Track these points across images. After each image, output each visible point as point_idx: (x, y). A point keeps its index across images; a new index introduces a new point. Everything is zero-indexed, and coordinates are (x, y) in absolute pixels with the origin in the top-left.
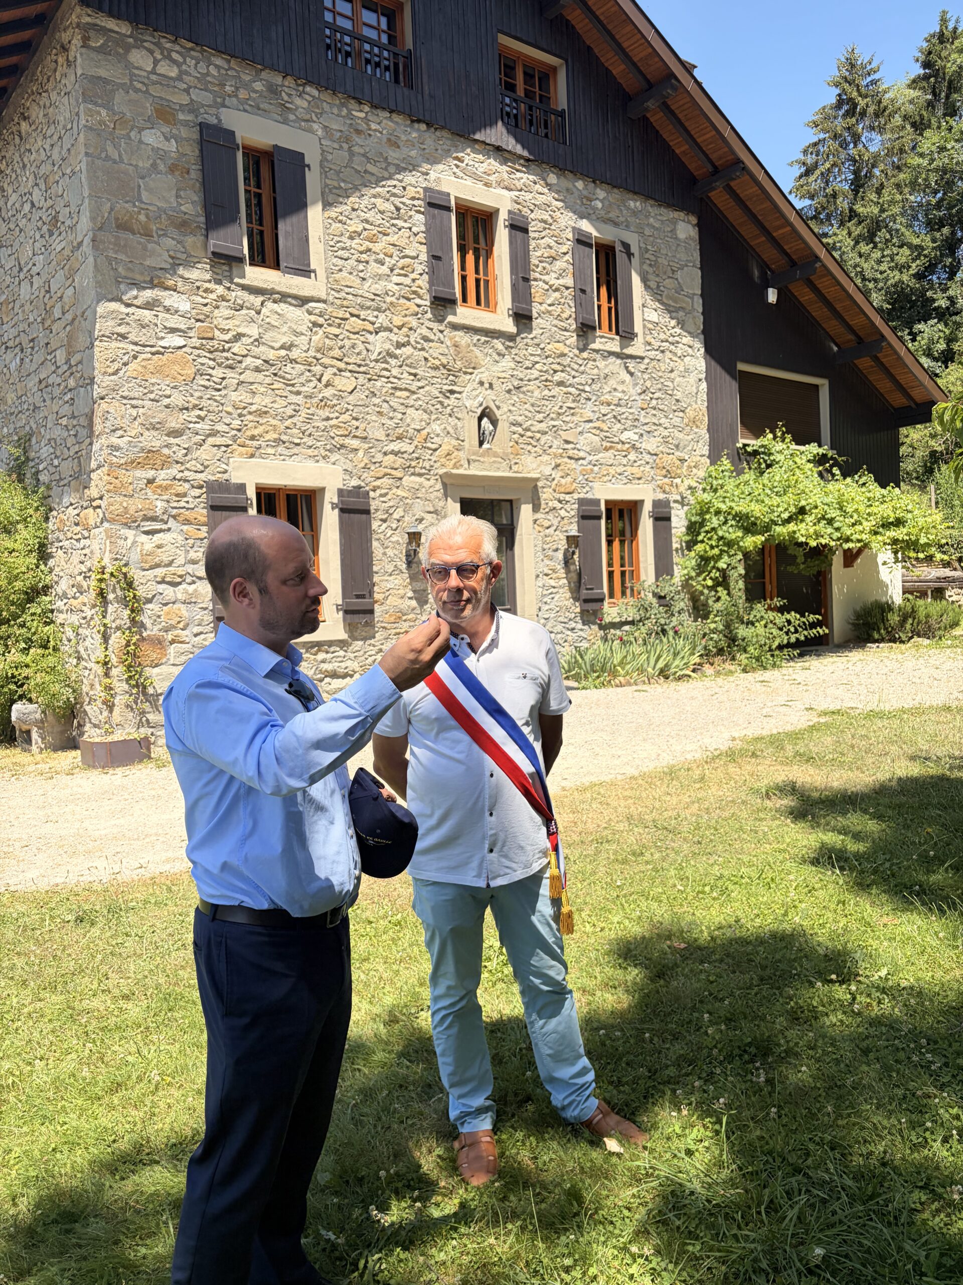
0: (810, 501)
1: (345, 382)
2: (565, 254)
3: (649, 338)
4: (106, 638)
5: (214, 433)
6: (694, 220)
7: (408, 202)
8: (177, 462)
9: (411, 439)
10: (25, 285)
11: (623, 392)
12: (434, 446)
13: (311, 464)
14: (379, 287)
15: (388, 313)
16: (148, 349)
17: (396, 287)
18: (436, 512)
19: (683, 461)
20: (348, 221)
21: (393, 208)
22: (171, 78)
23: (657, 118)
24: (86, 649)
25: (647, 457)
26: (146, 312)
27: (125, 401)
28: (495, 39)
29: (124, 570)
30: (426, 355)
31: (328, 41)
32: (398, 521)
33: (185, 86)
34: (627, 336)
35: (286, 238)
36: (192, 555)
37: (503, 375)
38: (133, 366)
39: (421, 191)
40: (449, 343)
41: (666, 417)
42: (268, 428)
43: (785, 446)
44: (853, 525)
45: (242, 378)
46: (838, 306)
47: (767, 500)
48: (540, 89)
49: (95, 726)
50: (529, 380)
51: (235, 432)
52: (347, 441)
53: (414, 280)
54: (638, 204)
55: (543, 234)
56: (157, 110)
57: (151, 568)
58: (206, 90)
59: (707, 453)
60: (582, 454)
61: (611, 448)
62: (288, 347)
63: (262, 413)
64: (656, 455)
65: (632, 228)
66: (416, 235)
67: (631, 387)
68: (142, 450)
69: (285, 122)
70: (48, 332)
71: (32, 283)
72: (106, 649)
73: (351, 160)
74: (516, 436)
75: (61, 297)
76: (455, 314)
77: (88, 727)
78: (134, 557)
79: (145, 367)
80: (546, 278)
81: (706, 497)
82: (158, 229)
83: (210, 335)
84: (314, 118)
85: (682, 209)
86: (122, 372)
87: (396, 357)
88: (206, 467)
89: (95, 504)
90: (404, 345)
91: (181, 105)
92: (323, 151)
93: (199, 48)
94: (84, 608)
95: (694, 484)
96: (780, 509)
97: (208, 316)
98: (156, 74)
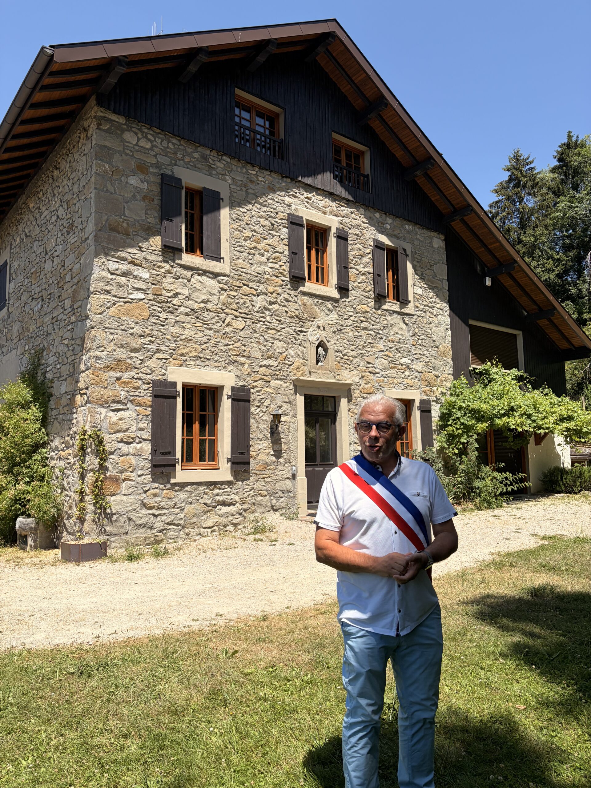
0: (518, 403)
1: (239, 324)
2: (368, 254)
3: (417, 304)
4: (82, 477)
5: (158, 351)
6: (443, 237)
7: (279, 221)
8: (135, 368)
9: (276, 358)
10: (49, 263)
11: (402, 335)
12: (289, 363)
13: (216, 371)
14: (260, 269)
15: (265, 284)
16: (122, 300)
17: (270, 270)
18: (289, 402)
19: (437, 376)
20: (244, 231)
21: (270, 224)
22: (147, 149)
23: (421, 181)
24: (68, 483)
25: (416, 374)
26: (123, 278)
27: (106, 330)
28: (330, 135)
29: (98, 433)
30: (287, 310)
31: (237, 133)
32: (267, 407)
33: (155, 153)
34: (405, 302)
35: (207, 239)
36: (141, 425)
37: (331, 322)
38: (112, 310)
39: (287, 215)
40: (300, 303)
41: (427, 350)
42: (191, 350)
43: (498, 370)
44: (544, 419)
45: (178, 319)
46: (527, 289)
47: (490, 402)
48: (355, 163)
49: (70, 534)
50: (347, 326)
51: (171, 351)
52: (239, 358)
53: (281, 266)
54: (411, 227)
55: (356, 242)
56: (137, 166)
57: (115, 432)
58: (166, 156)
59: (452, 372)
60: (377, 370)
61: (395, 367)
62: (206, 302)
63: (188, 340)
64: (421, 372)
65: (407, 241)
66: (282, 240)
67: (406, 332)
68: (115, 359)
69: (210, 175)
70: (61, 289)
71: (53, 262)
72: (83, 483)
73: (247, 197)
74: (338, 358)
75: (71, 269)
76: (304, 286)
77: (65, 534)
78: (105, 425)
79: (119, 310)
80: (357, 267)
81: (453, 399)
82: (133, 231)
83: (160, 293)
84: (227, 174)
85: (436, 231)
86: (105, 313)
87: (269, 310)
88: (153, 372)
89: (82, 392)
90: (274, 303)
91: (151, 164)
92: (231, 191)
93: (163, 133)
94: (69, 457)
95: (445, 391)
96: (499, 408)
97: (159, 282)
98: (138, 146)
